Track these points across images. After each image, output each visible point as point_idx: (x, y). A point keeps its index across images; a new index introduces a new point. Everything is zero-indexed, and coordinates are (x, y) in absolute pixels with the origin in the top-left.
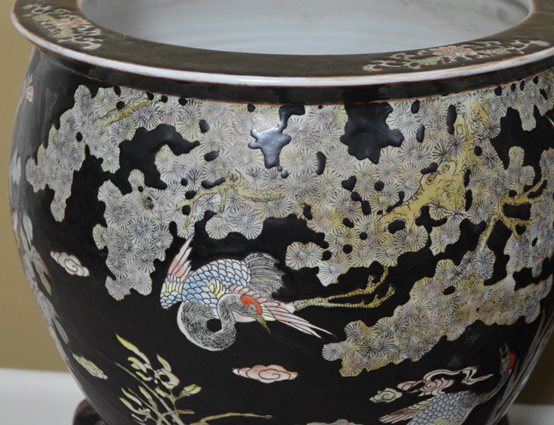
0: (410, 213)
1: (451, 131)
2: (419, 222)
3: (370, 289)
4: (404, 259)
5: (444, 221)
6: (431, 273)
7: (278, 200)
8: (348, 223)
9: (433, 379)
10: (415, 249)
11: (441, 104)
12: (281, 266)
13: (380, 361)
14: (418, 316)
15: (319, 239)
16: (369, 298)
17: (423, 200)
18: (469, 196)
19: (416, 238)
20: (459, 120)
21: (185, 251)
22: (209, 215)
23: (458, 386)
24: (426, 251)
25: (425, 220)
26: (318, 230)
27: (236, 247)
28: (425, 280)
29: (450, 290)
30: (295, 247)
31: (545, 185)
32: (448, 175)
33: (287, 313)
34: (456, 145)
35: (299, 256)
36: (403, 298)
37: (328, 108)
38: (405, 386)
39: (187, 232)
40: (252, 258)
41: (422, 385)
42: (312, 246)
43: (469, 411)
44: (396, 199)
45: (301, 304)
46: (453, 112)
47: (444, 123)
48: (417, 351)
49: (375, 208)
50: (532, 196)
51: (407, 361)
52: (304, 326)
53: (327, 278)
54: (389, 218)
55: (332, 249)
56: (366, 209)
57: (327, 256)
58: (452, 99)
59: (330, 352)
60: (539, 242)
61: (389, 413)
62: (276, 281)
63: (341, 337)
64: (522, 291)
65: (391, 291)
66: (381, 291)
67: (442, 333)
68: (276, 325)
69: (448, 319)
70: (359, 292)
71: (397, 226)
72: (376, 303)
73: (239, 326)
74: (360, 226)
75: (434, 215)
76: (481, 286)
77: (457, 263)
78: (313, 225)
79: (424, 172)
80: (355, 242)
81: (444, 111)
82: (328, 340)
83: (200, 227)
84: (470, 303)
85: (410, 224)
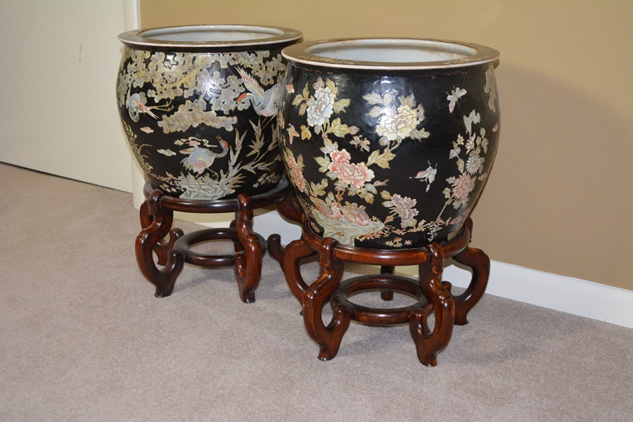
0: (178, 85)
1: (193, 63)
2: (181, 88)
3: (167, 105)
4: (176, 98)
5: (188, 89)
6: (184, 104)
7: (147, 77)
8: (162, 85)
9: (192, 140)
10: (179, 95)
11: (191, 55)
12: (146, 96)
13: (173, 130)
14: (181, 116)
15: (155, 89)
16: (167, 108)
17: (182, 82)
18: (196, 82)
19: (180, 92)
20: (196, 61)
21: (129, 91)
22: (134, 81)
23: (202, 146)
24: (182, 96)
25: (182, 87)
26: (155, 86)
27: (138, 90)
28: (182, 105)
29: (191, 110)
30: (149, 91)
31: (229, 85)
32: (191, 76)
33: (147, 110)
34: (194, 67)
35: (151, 93)
36: (177, 110)
37: (161, 53)
38: (184, 140)
39: (130, 86)
40: (141, 93)
41: (188, 141)
42: (153, 91)
43: (213, 159)
44: (174, 80)
45: (152, 108)
46: (194, 58)
47: (191, 61)
48: (184, 128)
49: (169, 82)
50: (223, 88)
51: (181, 131)
52: (152, 115)
53: (157, 101)
54: (173, 85)
55: (158, 92)
56: (167, 83)
57: (156, 94)
58: (195, 55)
59: (160, 124)
60: (225, 103)
61: (181, 149)
62: (145, 101)
63: (161, 120)
64: (220, 118)
65: (173, 107)
66: (170, 106)
67: (190, 124)
68: (146, 113)
69: (191, 119)
70: (164, 106)
71: (174, 88)
72: (169, 110)
73: (140, 114)
74: (165, 87)
75: (185, 86)
76: (202, 111)
77: (193, 102)
78: (154, 85)
79: (183, 74)
80: (163, 91)
81: (192, 58)
82: (159, 120)
83: (132, 84)
84: (198, 116)
85: (178, 88)
